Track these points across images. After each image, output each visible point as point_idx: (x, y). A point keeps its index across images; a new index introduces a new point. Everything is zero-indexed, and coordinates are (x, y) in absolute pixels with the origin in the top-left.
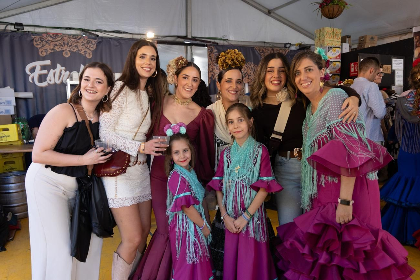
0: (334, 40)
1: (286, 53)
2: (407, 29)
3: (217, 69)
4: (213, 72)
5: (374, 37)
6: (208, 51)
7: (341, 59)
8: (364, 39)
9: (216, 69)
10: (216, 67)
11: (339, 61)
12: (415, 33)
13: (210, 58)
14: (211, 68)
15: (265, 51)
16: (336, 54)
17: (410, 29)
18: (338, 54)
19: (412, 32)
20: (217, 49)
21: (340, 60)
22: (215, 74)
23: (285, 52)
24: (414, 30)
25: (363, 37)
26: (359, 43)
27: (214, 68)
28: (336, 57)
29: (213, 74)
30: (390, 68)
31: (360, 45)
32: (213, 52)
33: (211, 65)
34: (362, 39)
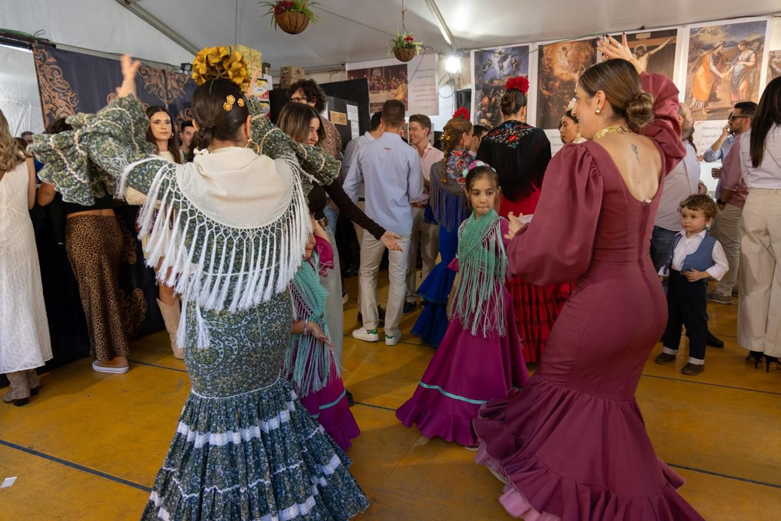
0: (253, 68)
1: (187, 80)
2: (339, 64)
3: (59, 98)
4: (51, 103)
5: (300, 70)
6: (35, 59)
7: (270, 99)
8: (288, 71)
9: (57, 97)
10: (57, 93)
11: (267, 102)
12: (349, 72)
13: (42, 74)
14: (46, 95)
15: (150, 72)
16: (262, 90)
17: (343, 65)
18: (265, 91)
19: (345, 70)
20: (56, 57)
21: (268, 100)
22: (58, 108)
23: (185, 80)
24: (348, 67)
25: (286, 69)
26: (282, 78)
27: (53, 95)
28: (263, 95)
29: (52, 108)
30: (346, 117)
31: (283, 80)
32: (46, 62)
33: (47, 88)
34: (285, 72)
